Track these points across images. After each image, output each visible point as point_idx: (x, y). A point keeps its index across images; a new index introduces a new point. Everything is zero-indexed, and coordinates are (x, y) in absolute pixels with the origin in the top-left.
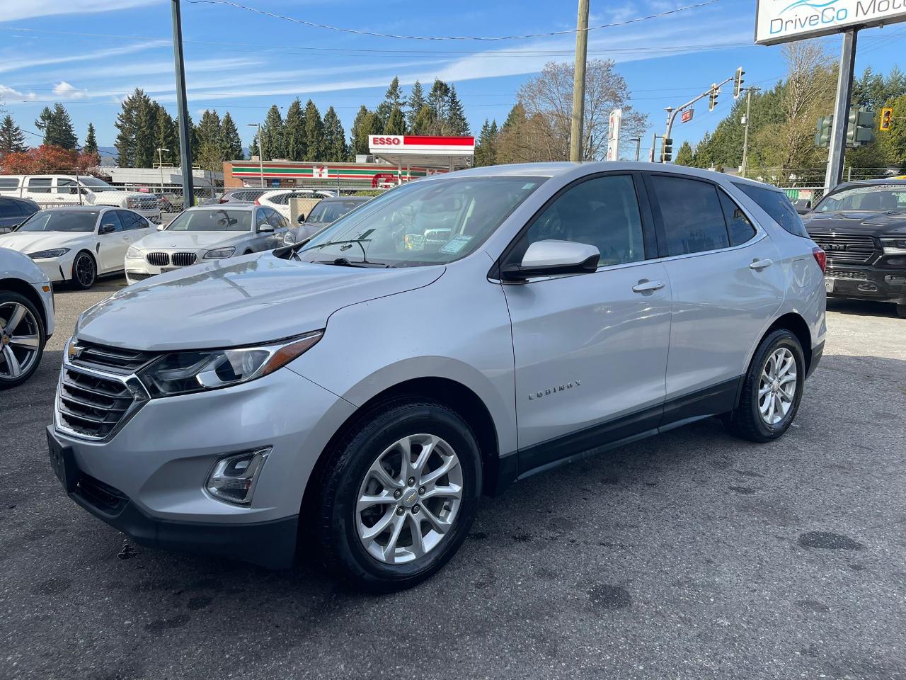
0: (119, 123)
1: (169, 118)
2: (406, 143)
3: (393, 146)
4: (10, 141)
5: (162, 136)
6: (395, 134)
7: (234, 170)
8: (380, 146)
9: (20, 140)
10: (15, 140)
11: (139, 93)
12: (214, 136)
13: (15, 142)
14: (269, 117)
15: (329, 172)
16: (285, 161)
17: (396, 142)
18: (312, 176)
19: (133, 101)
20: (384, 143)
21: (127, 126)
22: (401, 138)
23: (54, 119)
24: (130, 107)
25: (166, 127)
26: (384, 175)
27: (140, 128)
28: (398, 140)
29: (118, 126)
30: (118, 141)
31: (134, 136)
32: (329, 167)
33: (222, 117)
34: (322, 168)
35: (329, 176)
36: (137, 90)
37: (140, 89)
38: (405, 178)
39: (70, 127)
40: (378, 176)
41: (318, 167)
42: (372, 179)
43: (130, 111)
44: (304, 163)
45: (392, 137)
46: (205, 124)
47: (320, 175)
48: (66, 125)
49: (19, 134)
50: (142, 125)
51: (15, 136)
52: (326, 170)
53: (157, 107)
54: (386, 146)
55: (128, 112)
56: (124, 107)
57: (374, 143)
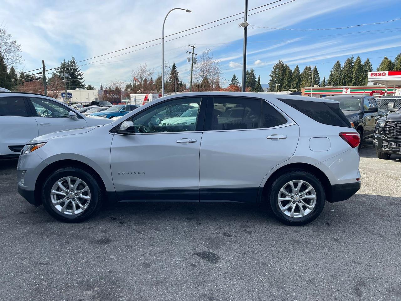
0: (271, 74)
1: (291, 71)
2: (389, 74)
3: (382, 77)
4: (234, 84)
5: (287, 78)
6: (383, 71)
7: (305, 91)
8: (375, 77)
9: (238, 83)
10: (236, 83)
11: (280, 62)
12: (308, 77)
13: (236, 84)
14: (335, 66)
15: (351, 91)
16: (331, 87)
17: (384, 74)
18: (342, 93)
19: (277, 65)
20: (377, 75)
21: (274, 75)
22: (387, 72)
23: (250, 75)
24: (276, 67)
25: (289, 74)
26: (376, 91)
27: (279, 76)
28: (385, 74)
29: (271, 76)
30: (270, 81)
31: (276, 80)
32: (351, 88)
33: (313, 68)
34: (347, 89)
35: (351, 93)
36: (280, 61)
37: (281, 60)
38: (392, 92)
39: (255, 77)
40: (374, 92)
41: (345, 89)
42: (370, 93)
43: (276, 69)
44: (338, 87)
45: (382, 72)
46: (305, 72)
47: (346, 93)
48: (254, 76)
49: (237, 81)
50: (280, 75)
51: (236, 81)
52: (349, 90)
53: (286, 66)
54: (378, 77)
55: (275, 70)
56: (274, 68)
57: (371, 76)
